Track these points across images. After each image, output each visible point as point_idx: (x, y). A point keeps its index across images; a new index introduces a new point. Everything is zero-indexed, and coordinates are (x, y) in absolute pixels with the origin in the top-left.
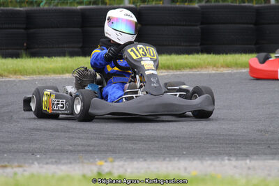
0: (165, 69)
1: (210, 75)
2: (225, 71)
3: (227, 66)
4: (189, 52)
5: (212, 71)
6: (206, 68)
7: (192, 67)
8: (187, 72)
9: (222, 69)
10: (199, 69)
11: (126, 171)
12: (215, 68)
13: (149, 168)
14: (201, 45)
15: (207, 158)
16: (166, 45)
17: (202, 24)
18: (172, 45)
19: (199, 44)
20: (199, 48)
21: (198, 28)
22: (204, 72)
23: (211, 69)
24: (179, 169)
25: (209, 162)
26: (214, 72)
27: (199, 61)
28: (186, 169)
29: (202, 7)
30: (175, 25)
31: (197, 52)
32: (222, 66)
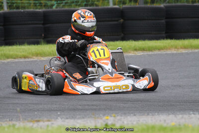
0: (141, 51)
1: (173, 54)
2: (184, 51)
3: (185, 47)
4: (158, 38)
5: (174, 51)
6: (170, 49)
7: (160, 49)
8: (156, 52)
9: (181, 50)
10: (165, 50)
11: (123, 123)
12: (176, 50)
13: (139, 121)
14: (166, 33)
15: (178, 113)
16: (141, 34)
17: (166, 18)
18: (145, 34)
19: (164, 32)
20: (164, 35)
21: (163, 21)
22: (169, 52)
23: (173, 50)
24: (160, 121)
25: (181, 116)
26: (175, 52)
27: (165, 45)
28: (165, 121)
29: (166, 7)
30: (147, 20)
31: (163, 38)
32: (181, 48)
